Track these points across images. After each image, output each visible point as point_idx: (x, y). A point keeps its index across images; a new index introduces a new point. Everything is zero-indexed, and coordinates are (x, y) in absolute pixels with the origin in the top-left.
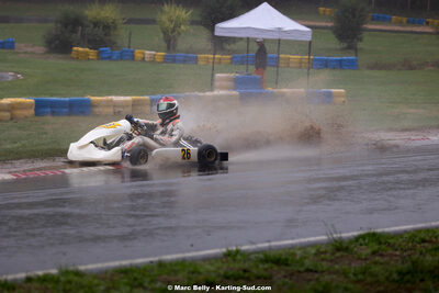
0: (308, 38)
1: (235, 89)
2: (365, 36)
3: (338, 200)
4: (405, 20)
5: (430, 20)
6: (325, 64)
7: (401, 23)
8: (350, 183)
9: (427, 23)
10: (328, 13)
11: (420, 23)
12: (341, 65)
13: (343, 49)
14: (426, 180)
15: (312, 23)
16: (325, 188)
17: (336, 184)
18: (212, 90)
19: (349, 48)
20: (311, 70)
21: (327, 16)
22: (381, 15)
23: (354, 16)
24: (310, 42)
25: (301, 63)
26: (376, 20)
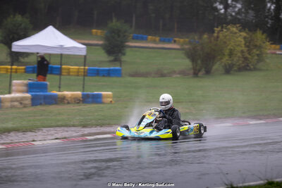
0: (84, 53)
1: (27, 92)
2: (128, 51)
3: (105, 176)
4: (158, 39)
5: (177, 39)
6: (97, 73)
7: (154, 42)
8: (115, 163)
9: (175, 41)
10: (99, 34)
11: (169, 42)
12: (109, 73)
13: (110, 61)
14: (172, 161)
15: (86, 42)
16: (95, 167)
17: (104, 164)
18: (10, 93)
19: (116, 60)
20: (86, 78)
21: (98, 36)
22: (139, 35)
23: (119, 36)
24: (85, 56)
25: (78, 72)
26: (136, 39)
